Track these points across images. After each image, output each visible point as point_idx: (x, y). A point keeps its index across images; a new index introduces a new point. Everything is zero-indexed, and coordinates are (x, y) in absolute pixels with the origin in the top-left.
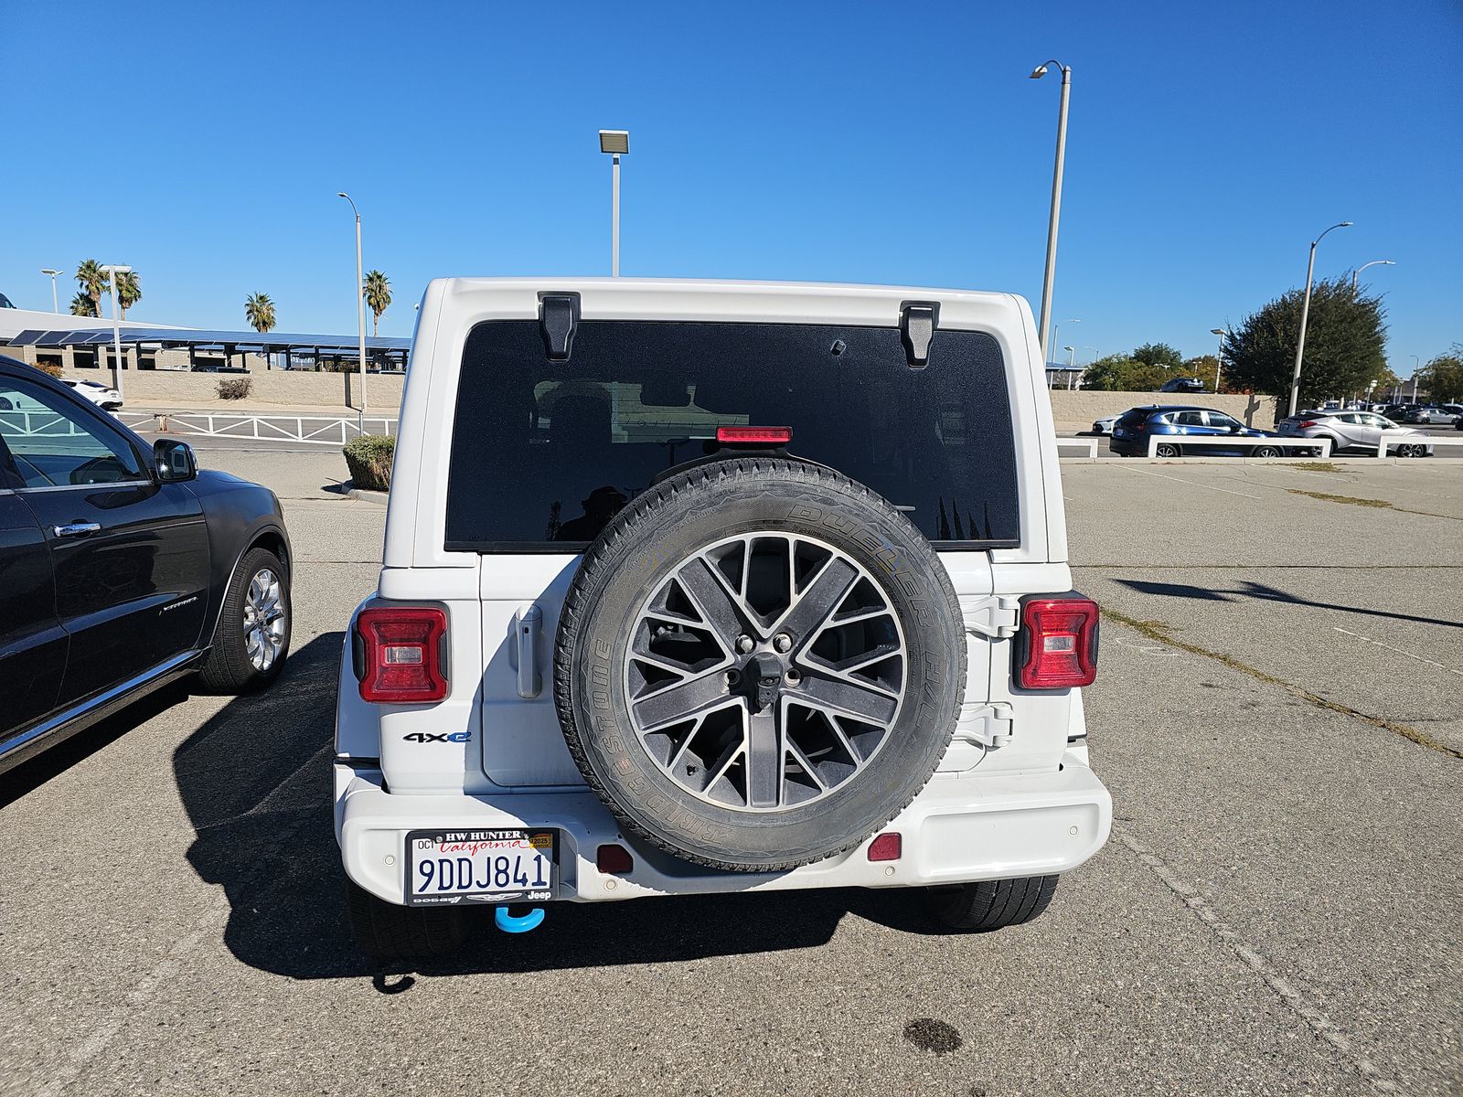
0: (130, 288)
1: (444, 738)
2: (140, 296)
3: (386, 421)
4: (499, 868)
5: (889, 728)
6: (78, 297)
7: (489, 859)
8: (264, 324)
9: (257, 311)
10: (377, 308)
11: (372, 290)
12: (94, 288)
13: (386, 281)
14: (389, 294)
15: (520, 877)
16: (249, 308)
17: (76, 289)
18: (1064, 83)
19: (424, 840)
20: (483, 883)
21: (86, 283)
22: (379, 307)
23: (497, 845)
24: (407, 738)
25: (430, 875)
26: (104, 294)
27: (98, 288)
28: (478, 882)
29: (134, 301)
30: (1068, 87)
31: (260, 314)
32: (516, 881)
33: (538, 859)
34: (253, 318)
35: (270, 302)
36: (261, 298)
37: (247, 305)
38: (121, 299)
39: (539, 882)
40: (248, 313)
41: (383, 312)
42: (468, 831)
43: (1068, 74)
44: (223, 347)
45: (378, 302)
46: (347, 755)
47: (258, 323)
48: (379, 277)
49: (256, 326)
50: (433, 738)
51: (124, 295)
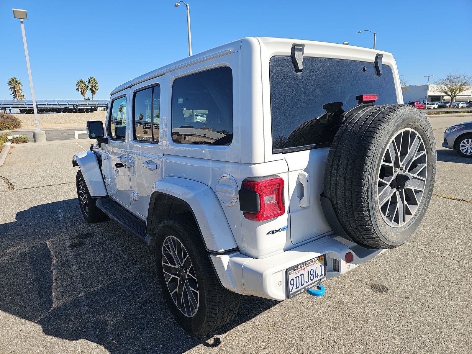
1: (280, 230)
4: (311, 274)
5: (423, 190)
7: (308, 271)
15: (316, 275)
18: (187, 9)
19: (291, 271)
20: (307, 281)
23: (310, 265)
24: (268, 233)
25: (293, 285)
28: (306, 281)
30: (188, 10)
32: (316, 277)
33: (321, 266)
39: (322, 275)
42: (303, 263)
43: (188, 6)
46: (223, 250)
50: (277, 231)
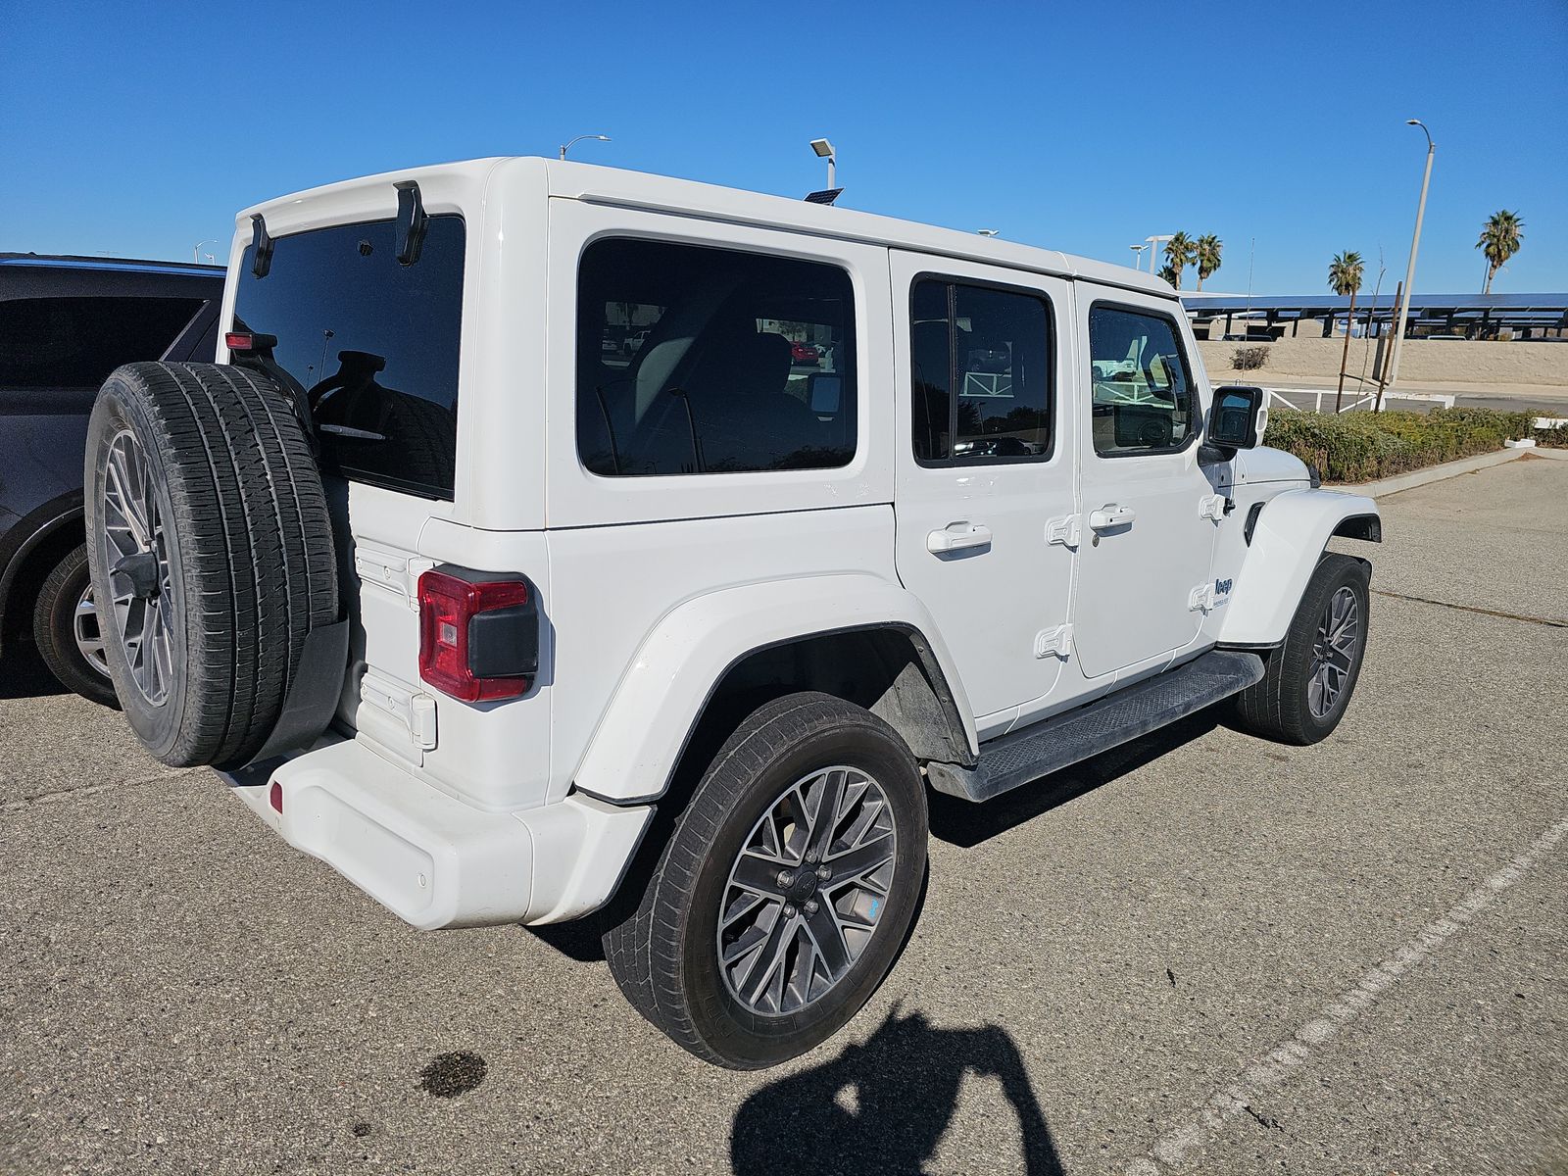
0: (1212, 257)
2: (1219, 265)
3: (1320, 393)
6: (1163, 270)
8: (1347, 286)
9: (1342, 272)
10: (1496, 258)
11: (1494, 236)
12: (1178, 260)
13: (1517, 224)
14: (1519, 239)
16: (1333, 270)
17: (1162, 261)
21: (1172, 256)
22: (1500, 256)
26: (1187, 266)
27: (1181, 260)
29: (1212, 271)
31: (1345, 276)
34: (1336, 280)
35: (1360, 260)
36: (1350, 256)
37: (1332, 266)
38: (1202, 270)
40: (1331, 275)
41: (1504, 264)
44: (1265, 314)
45: (1499, 251)
47: (1341, 285)
48: (1508, 219)
49: (1337, 289)
51: (1205, 265)
